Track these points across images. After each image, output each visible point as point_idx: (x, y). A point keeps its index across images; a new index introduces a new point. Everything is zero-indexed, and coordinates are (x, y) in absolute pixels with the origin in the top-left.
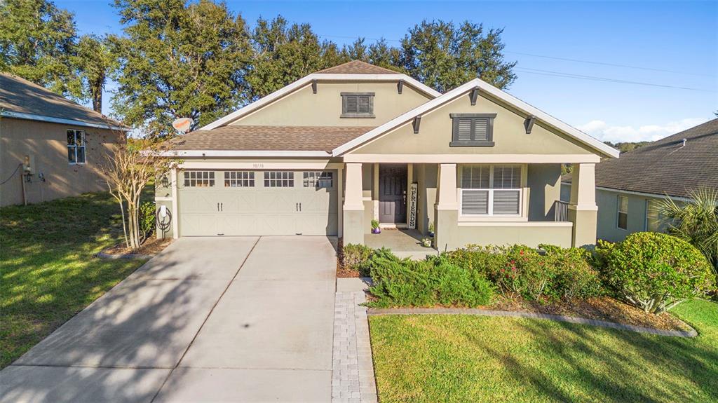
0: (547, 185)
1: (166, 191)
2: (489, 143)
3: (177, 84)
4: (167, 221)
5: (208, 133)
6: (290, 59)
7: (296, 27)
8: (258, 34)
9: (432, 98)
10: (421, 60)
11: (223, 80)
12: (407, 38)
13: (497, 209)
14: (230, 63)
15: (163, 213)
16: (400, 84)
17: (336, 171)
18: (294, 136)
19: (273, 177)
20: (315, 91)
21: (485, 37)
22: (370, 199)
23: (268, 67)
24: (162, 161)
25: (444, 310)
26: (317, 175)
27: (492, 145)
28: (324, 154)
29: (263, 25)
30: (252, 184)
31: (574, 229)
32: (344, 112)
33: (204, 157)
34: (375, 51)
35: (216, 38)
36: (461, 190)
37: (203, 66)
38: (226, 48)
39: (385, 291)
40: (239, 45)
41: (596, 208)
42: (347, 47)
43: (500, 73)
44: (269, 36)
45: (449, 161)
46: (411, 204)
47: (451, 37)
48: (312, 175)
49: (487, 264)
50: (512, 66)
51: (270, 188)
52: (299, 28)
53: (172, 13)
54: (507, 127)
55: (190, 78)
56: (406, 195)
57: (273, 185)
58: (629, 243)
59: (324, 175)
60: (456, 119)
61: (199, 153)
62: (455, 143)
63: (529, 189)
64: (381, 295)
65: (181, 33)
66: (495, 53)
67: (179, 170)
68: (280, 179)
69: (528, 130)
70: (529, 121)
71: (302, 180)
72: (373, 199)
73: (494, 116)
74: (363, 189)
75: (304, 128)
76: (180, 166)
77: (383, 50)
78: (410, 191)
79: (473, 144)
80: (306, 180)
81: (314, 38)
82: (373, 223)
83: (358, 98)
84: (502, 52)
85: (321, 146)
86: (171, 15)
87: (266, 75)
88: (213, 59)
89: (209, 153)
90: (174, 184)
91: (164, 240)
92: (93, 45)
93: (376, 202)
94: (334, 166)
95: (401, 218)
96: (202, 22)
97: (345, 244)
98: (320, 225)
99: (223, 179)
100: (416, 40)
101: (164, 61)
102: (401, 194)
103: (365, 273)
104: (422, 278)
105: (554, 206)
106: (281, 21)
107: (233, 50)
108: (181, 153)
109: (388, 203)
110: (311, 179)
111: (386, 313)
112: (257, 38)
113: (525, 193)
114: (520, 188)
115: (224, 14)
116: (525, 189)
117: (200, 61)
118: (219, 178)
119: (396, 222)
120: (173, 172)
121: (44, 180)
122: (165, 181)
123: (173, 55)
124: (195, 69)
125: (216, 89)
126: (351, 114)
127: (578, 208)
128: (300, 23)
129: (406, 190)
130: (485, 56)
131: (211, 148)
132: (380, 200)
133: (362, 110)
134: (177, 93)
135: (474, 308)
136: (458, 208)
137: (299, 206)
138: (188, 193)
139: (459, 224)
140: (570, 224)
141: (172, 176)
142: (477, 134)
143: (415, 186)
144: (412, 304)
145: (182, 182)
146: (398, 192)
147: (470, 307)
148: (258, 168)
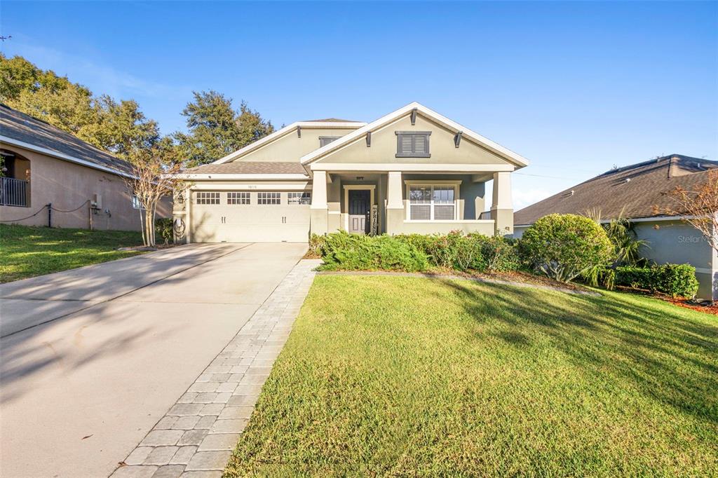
0: (478, 197)
1: (181, 206)
2: (427, 155)
4: (181, 230)
5: (217, 166)
13: (437, 217)
15: (179, 223)
18: (282, 167)
19: (264, 196)
20: (299, 134)
22: (339, 212)
24: (179, 183)
26: (299, 196)
27: (429, 156)
30: (248, 202)
31: (495, 224)
33: (210, 180)
39: (334, 256)
45: (395, 170)
48: (295, 196)
49: (424, 242)
51: (262, 205)
54: (440, 142)
56: (370, 214)
57: (264, 203)
58: (540, 222)
59: (304, 196)
60: (400, 136)
61: (206, 177)
62: (400, 155)
63: (463, 200)
67: (192, 190)
68: (269, 198)
69: (457, 145)
70: (458, 137)
71: (287, 198)
72: (343, 211)
73: (430, 134)
74: (328, 201)
75: (291, 163)
76: (193, 188)
78: (372, 211)
79: (414, 155)
80: (290, 199)
86: (221, 120)
89: (214, 176)
90: (188, 201)
91: (178, 244)
92: (169, 142)
93: (347, 215)
96: (242, 125)
99: (226, 198)
102: (366, 213)
105: (482, 214)
110: (294, 198)
114: (453, 202)
115: (257, 121)
116: (458, 201)
118: (224, 197)
120: (188, 192)
121: (110, 216)
127: (498, 207)
129: (369, 211)
131: (216, 173)
132: (350, 213)
135: (411, 273)
136: (403, 207)
137: (284, 219)
138: (199, 210)
139: (405, 221)
140: (493, 221)
141: (187, 194)
142: (417, 148)
143: (376, 206)
144: (357, 268)
145: (195, 201)
146: (363, 210)
147: (407, 271)
148: (252, 189)
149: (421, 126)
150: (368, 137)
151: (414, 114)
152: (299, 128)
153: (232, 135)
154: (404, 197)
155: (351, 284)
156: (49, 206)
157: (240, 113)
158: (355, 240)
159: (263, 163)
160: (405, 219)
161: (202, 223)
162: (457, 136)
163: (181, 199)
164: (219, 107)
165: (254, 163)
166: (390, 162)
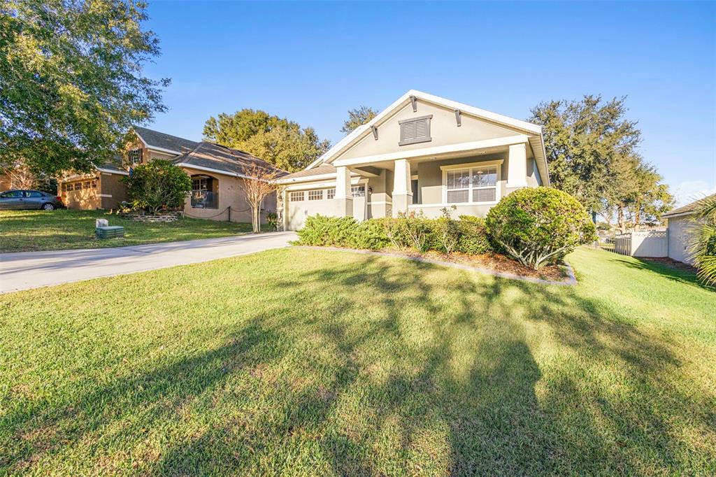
1: (280, 203)
4: (281, 221)
5: (309, 170)
15: (279, 216)
19: (332, 192)
27: (430, 140)
30: (322, 198)
57: (332, 198)
62: (403, 143)
69: (458, 123)
73: (430, 118)
76: (287, 189)
79: (415, 141)
90: (284, 200)
114: (496, 185)
116: (500, 182)
118: (306, 195)
120: (284, 192)
138: (292, 205)
141: (284, 195)
145: (290, 199)
148: (323, 186)
149: (423, 111)
150: (374, 131)
151: (413, 102)
156: (229, 208)
161: (294, 214)
163: (281, 198)
166: (394, 151)
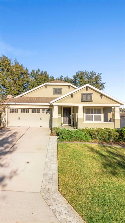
0: (109, 113)
1: (4, 114)
2: (91, 101)
3: (8, 87)
4: (4, 122)
5: (17, 98)
6: (40, 81)
7: (42, 72)
8: (32, 74)
9: (76, 89)
10: (78, 81)
11: (21, 86)
12: (75, 75)
13: (95, 120)
14: (23, 82)
15: (3, 120)
16: (69, 86)
17: (51, 109)
18: (40, 99)
19: (34, 110)
20: (46, 88)
21: (96, 75)
22: (60, 117)
23: (34, 83)
24: (4, 106)
25: (78, 142)
26: (46, 110)
27: (92, 101)
28: (48, 104)
29: (33, 71)
30: (28, 112)
32: (54, 93)
33: (15, 105)
34: (65, 79)
35: (19, 74)
36: (85, 114)
37: (15, 82)
38: (22, 77)
39: (62, 137)
40: (26, 77)
41: (120, 119)
42: (58, 78)
43: (101, 86)
44: (35, 74)
45: (81, 105)
46: (72, 119)
47: (87, 75)
48: (45, 110)
49: (90, 131)
50: (104, 84)
52: (44, 72)
53: (7, 67)
54: (96, 97)
55: (11, 86)
56: (71, 116)
57: (34, 113)
59: (48, 110)
60: (83, 94)
61: (14, 103)
62: (82, 101)
64: (61, 138)
65: (9, 73)
66: (99, 80)
67: (8, 108)
68: (36, 111)
69: (101, 97)
71: (42, 111)
72: (61, 116)
73: (92, 94)
75: (43, 98)
76: (9, 107)
77: (67, 79)
78: (72, 115)
79: (87, 101)
80: (43, 111)
81: (48, 75)
82: (61, 124)
83: (58, 90)
84: (101, 80)
85: (47, 102)
86: (7, 68)
87: (33, 85)
88: (18, 80)
89: (17, 104)
90: (7, 112)
91: (3, 127)
93: (63, 117)
94: (51, 107)
95: (70, 123)
96: (15, 70)
97: (53, 127)
98: (47, 124)
99: (20, 111)
100: (77, 75)
101: (4, 81)
102: (70, 116)
103: (58, 135)
104: (72, 134)
105: (110, 119)
106: (39, 70)
107: (24, 78)
108: (9, 103)
109: (66, 118)
110: (45, 111)
111: (62, 143)
112: (31, 75)
113: (103, 115)
114: (101, 114)
115: (22, 68)
116: (103, 114)
117: (14, 81)
118: (19, 110)
119: (68, 124)
120: (7, 108)
122: (4, 111)
123: (7, 79)
124: (13, 83)
125: (19, 89)
126: (56, 94)
127: (115, 118)
128: (44, 71)
129: (71, 115)
130: (97, 81)
131: (17, 102)
132: (64, 117)
133: (59, 93)
134: (7, 90)
135: (85, 142)
136: (83, 118)
137: (41, 119)
138: (11, 115)
139: (84, 122)
140: (113, 123)
142: (88, 98)
143: (73, 114)
144: (69, 141)
145: (9, 112)
146: (69, 115)
147: (84, 142)
148: (30, 108)
149: (89, 91)
150: (72, 95)
151: (87, 88)
152: (46, 85)
153: (11, 74)
154: (84, 113)
155: (69, 147)
157: (14, 64)
158: (69, 132)
159: (33, 97)
160: (84, 121)
162: (101, 95)
164: (6, 62)
165: (30, 97)
166: (79, 103)
